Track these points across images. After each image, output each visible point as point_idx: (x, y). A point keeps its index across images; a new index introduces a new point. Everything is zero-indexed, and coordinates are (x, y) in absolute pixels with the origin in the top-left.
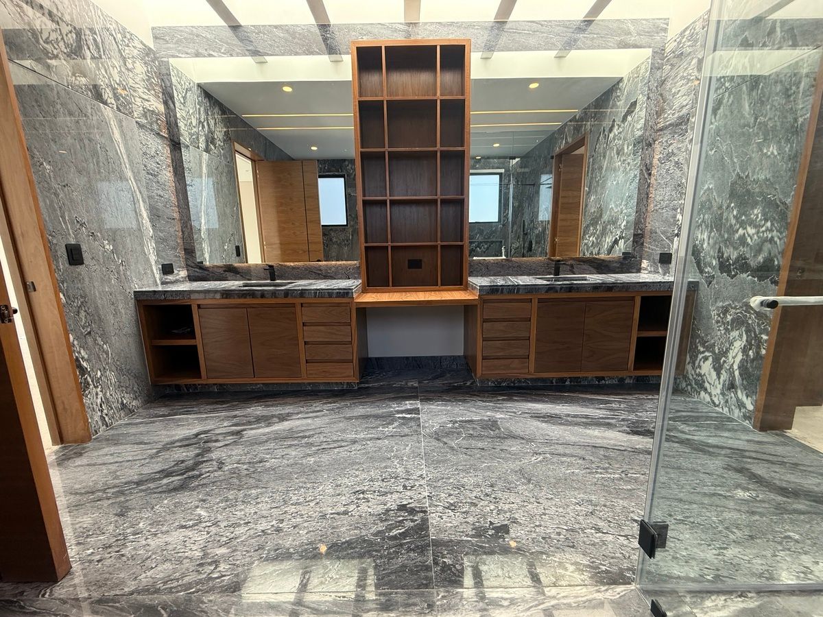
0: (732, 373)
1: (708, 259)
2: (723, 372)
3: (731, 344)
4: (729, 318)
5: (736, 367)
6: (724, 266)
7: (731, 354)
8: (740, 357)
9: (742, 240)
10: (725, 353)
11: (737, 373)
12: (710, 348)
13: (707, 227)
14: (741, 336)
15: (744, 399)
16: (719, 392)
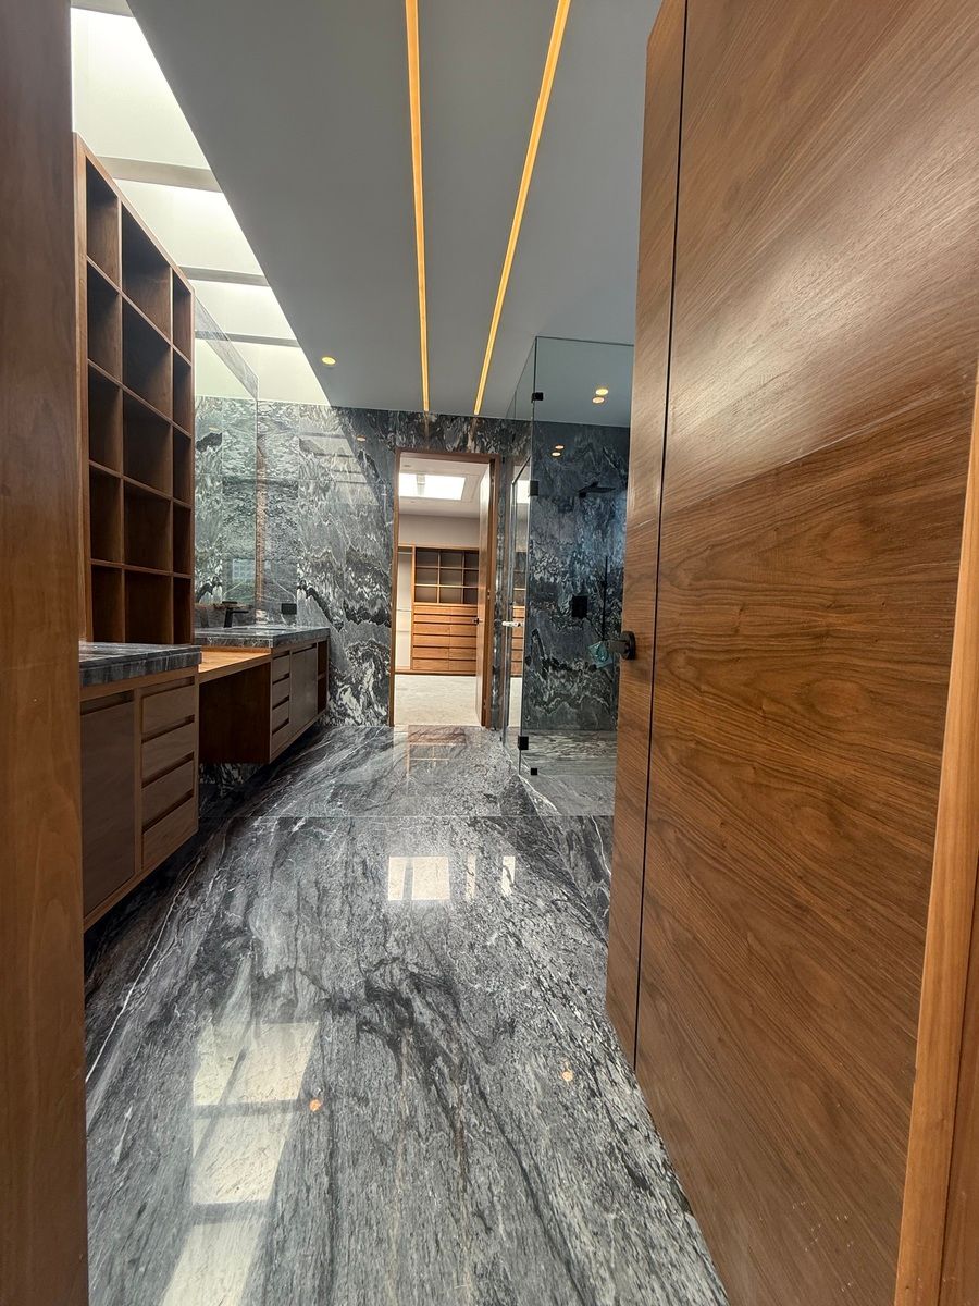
0: (367, 694)
1: (335, 610)
2: (361, 696)
3: (364, 673)
4: (360, 654)
5: (370, 689)
6: (350, 615)
7: (365, 682)
8: (372, 680)
9: (361, 595)
10: (361, 682)
11: (372, 693)
12: (348, 681)
13: (330, 583)
14: (371, 666)
15: (380, 710)
16: (360, 712)
